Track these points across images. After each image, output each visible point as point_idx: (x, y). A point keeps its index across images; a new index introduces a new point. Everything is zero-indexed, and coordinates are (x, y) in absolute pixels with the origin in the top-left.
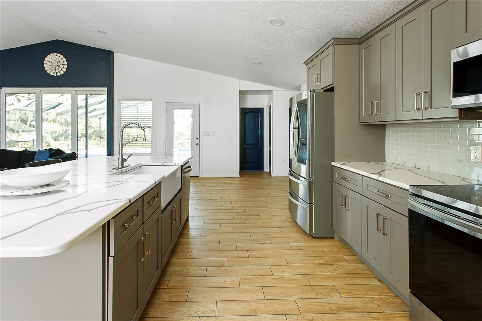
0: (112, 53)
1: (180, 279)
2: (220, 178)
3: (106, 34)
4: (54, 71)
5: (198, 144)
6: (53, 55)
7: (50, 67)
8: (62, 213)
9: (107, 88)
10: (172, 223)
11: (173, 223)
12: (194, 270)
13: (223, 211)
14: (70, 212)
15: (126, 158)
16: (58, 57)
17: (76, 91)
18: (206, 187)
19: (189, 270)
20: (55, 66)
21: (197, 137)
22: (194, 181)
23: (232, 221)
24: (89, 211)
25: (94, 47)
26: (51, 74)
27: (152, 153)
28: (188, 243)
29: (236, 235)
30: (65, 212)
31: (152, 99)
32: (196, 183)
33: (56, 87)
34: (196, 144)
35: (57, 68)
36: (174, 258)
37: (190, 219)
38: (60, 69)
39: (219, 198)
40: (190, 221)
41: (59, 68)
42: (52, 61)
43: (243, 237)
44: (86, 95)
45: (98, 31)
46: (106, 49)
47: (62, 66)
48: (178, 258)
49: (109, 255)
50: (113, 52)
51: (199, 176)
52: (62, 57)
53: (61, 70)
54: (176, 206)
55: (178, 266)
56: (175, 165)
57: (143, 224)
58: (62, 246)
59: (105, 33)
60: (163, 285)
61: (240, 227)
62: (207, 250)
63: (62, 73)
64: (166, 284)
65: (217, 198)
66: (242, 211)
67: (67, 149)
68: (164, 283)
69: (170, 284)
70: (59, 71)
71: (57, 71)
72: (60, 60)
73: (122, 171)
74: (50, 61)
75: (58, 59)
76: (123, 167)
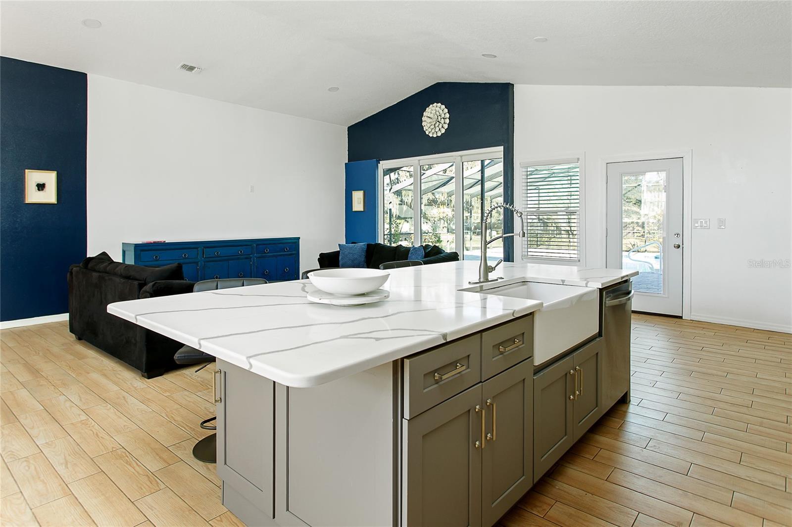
0: (511, 87)
1: (573, 513)
2: (737, 328)
3: (496, 57)
4: (433, 131)
5: (679, 247)
6: (433, 106)
7: (429, 125)
8: (348, 336)
9: (503, 147)
10: (566, 398)
11: (570, 398)
12: (609, 508)
13: (722, 405)
14: (359, 336)
15: (493, 266)
16: (438, 109)
17: (461, 156)
18: (693, 344)
19: (597, 501)
20: (435, 122)
21: (677, 232)
22: (667, 326)
23: (742, 434)
24: (377, 339)
25: (484, 82)
26: (431, 135)
27: (579, 261)
28: (614, 450)
29: (741, 472)
30: (353, 335)
31: (578, 159)
32: (671, 330)
33: (436, 154)
34: (675, 247)
35: (437, 125)
36: (575, 467)
37: (631, 403)
38: (440, 126)
39: (720, 373)
40: (631, 406)
41: (439, 124)
42: (431, 116)
43: (760, 481)
44: (483, 162)
45: (483, 55)
46: (502, 82)
47: (442, 121)
48: (583, 471)
49: (402, 417)
50: (513, 85)
51: (682, 317)
52: (443, 107)
53: (442, 127)
54: (577, 367)
55: (577, 487)
56: (587, 287)
57: (481, 382)
58: (310, 379)
59: (493, 55)
60: (538, 508)
61: (758, 455)
62: (652, 477)
63: (443, 131)
64: (544, 510)
65: (715, 372)
66: (779, 419)
67: (448, 247)
68: (541, 507)
69: (553, 513)
70: (439, 130)
71: (437, 129)
72: (441, 112)
73: (481, 287)
74: (429, 116)
75: (438, 111)
76: (487, 280)
